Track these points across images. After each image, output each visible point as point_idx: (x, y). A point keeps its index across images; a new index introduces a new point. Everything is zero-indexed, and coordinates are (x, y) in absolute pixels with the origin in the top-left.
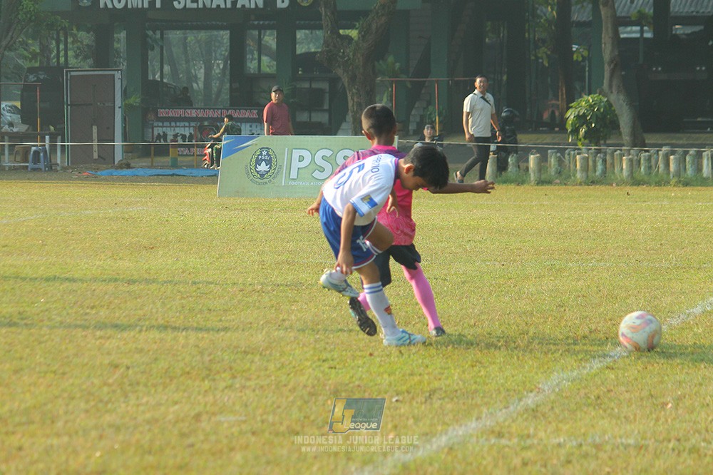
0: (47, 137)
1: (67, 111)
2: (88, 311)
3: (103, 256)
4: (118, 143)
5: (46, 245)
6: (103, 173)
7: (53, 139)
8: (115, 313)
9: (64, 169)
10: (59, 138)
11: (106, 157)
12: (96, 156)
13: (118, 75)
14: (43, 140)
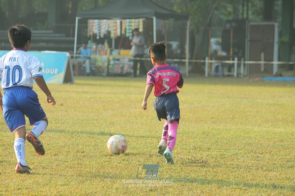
0: (236, 59)
1: (247, 45)
2: (258, 155)
3: (267, 126)
4: (276, 63)
5: (235, 118)
6: (267, 79)
7: (239, 60)
8: (274, 157)
9: (245, 76)
10: (243, 59)
11: (268, 70)
12: (262, 69)
13: (276, 25)
14: (233, 60)
